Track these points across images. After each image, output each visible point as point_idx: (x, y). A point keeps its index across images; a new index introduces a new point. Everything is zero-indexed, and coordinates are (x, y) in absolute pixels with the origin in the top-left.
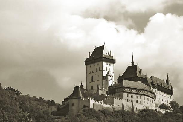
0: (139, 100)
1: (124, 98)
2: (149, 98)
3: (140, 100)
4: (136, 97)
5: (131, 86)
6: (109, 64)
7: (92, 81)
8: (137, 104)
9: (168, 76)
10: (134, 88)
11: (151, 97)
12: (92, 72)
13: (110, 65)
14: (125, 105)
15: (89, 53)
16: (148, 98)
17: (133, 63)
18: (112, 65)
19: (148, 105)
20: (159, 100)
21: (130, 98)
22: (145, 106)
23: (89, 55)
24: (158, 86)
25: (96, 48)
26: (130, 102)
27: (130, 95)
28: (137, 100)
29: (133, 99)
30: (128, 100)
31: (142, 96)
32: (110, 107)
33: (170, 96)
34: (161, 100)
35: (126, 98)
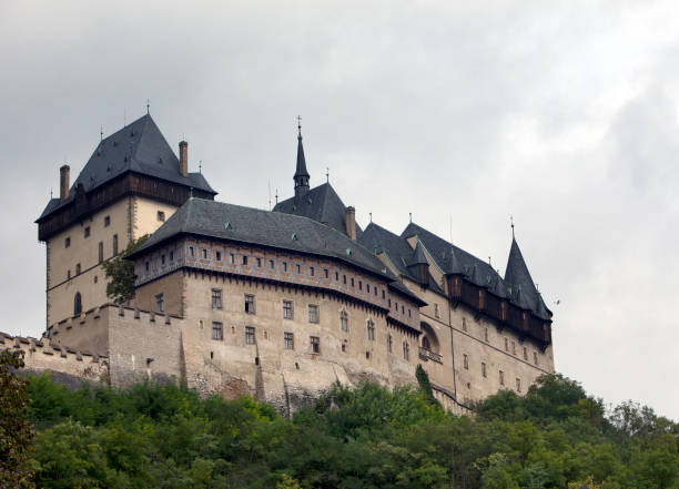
0: (303, 330)
1: (189, 311)
2: (380, 322)
3: (315, 329)
4: (280, 306)
5: (241, 234)
8: (287, 359)
9: (514, 245)
14: (195, 362)
15: (65, 170)
16: (371, 324)
17: (301, 176)
19: (369, 370)
20: (459, 364)
21: (233, 313)
22: (351, 376)
23: (64, 182)
24: (449, 277)
25: (103, 143)
26: (235, 343)
27: (234, 295)
28: (291, 326)
29: (255, 321)
30: (218, 326)
31: (323, 303)
32: (72, 372)
33: (531, 350)
34: (475, 371)
35: (207, 315)
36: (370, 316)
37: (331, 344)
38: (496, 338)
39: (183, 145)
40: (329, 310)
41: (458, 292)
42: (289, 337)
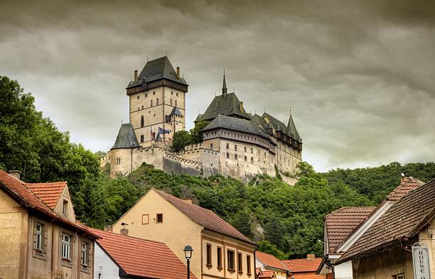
0: (249, 155)
1: (221, 150)
2: (267, 152)
3: (252, 155)
4: (243, 149)
5: (234, 127)
6: (175, 92)
7: (142, 125)
8: (245, 164)
9: (291, 116)
10: (240, 132)
11: (270, 152)
12: (143, 109)
13: (177, 94)
14: (223, 165)
15: (136, 71)
16: (265, 153)
17: (224, 90)
18: (181, 94)
19: (265, 167)
21: (232, 151)
23: (136, 76)
24: (277, 132)
25: (148, 63)
26: (232, 159)
27: (232, 145)
28: (246, 154)
29: (237, 153)
30: (228, 154)
31: (254, 147)
32: (194, 168)
33: (296, 152)
34: (283, 161)
35: (225, 151)
36: (265, 151)
37: (256, 160)
38: (288, 150)
39: (178, 68)
40: (255, 150)
41: (279, 136)
42: (246, 157)
